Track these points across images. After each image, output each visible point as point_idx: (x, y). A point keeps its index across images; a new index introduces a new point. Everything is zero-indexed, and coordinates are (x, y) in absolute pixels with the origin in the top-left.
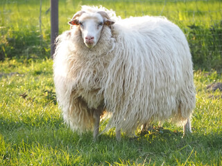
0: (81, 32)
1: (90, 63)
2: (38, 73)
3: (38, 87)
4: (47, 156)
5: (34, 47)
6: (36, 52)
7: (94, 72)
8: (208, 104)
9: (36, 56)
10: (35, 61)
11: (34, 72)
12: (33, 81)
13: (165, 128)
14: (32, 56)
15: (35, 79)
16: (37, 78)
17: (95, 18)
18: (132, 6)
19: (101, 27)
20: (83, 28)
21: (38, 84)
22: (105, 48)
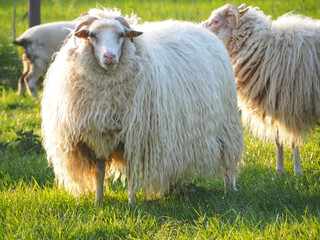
0: (93, 49)
1: (106, 93)
2: (12, 107)
3: (13, 128)
4: (29, 229)
5: (6, 68)
6: (9, 76)
7: (113, 105)
8: (258, 148)
9: (8, 83)
10: (7, 90)
11: (6, 106)
12: (6, 119)
13: (198, 185)
14: (4, 82)
15: (9, 116)
16: (11, 115)
17: (114, 27)
18: (147, 5)
19: (122, 40)
20: (97, 42)
21: (12, 124)
22: (128, 71)
